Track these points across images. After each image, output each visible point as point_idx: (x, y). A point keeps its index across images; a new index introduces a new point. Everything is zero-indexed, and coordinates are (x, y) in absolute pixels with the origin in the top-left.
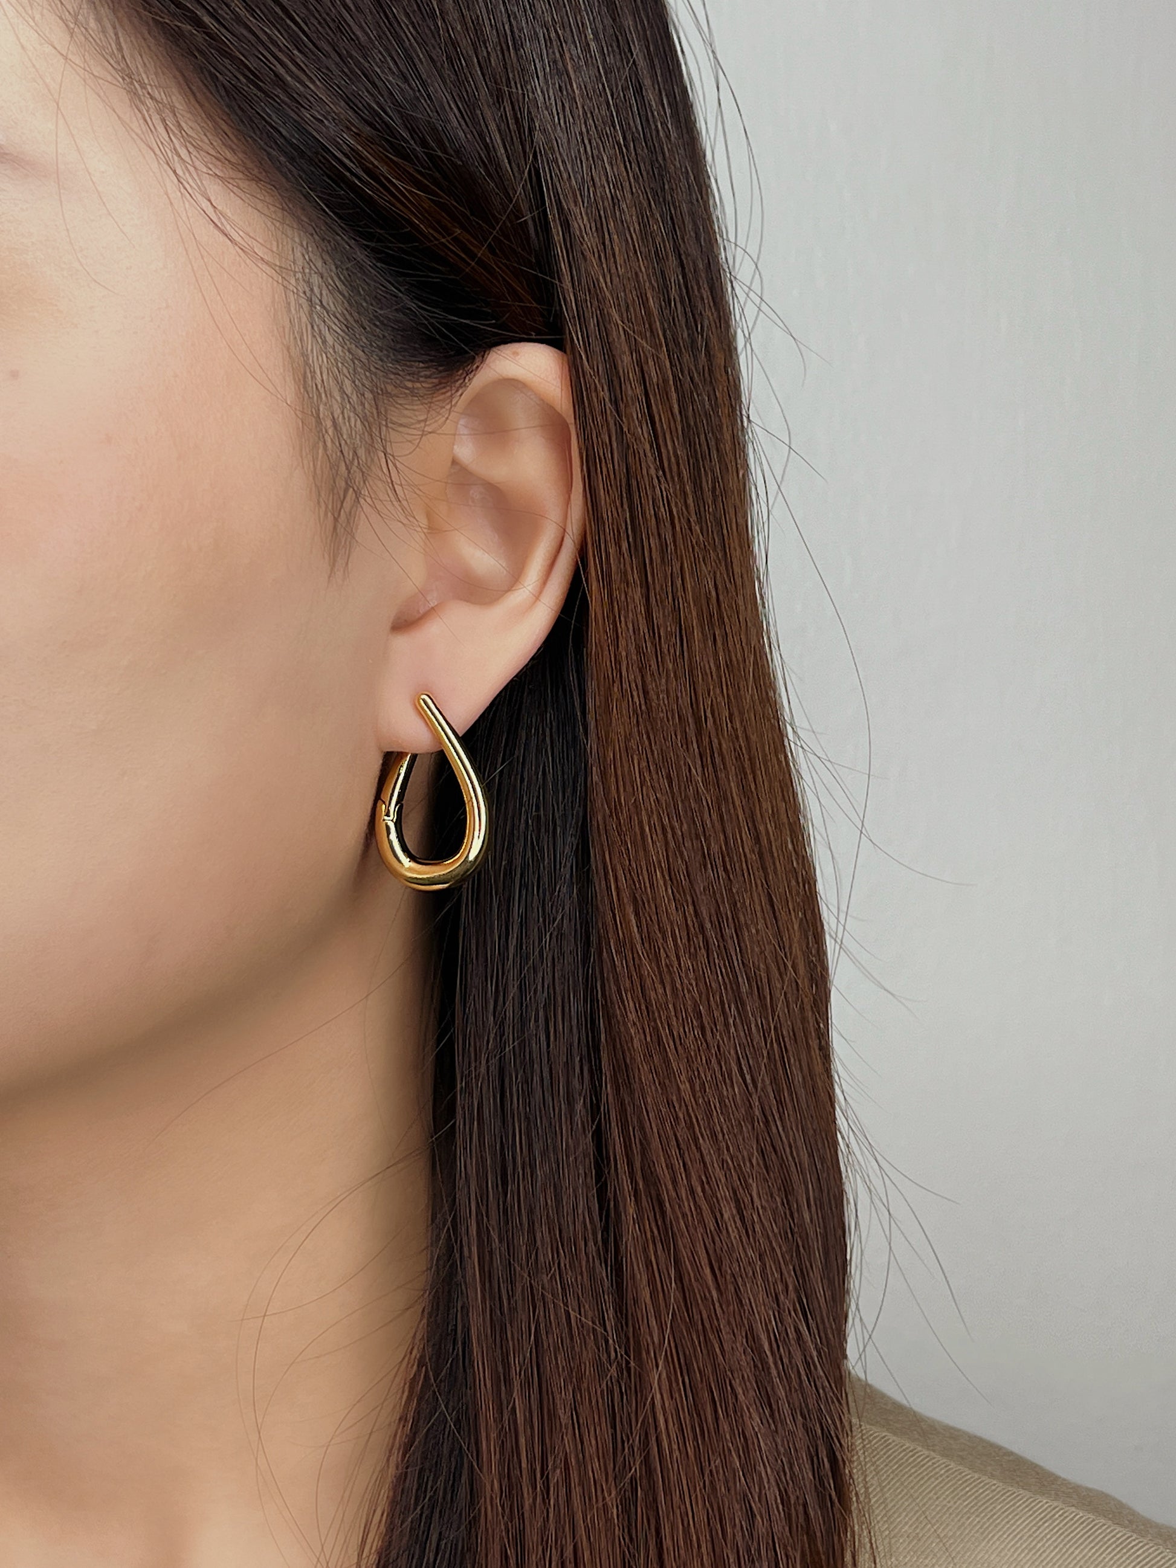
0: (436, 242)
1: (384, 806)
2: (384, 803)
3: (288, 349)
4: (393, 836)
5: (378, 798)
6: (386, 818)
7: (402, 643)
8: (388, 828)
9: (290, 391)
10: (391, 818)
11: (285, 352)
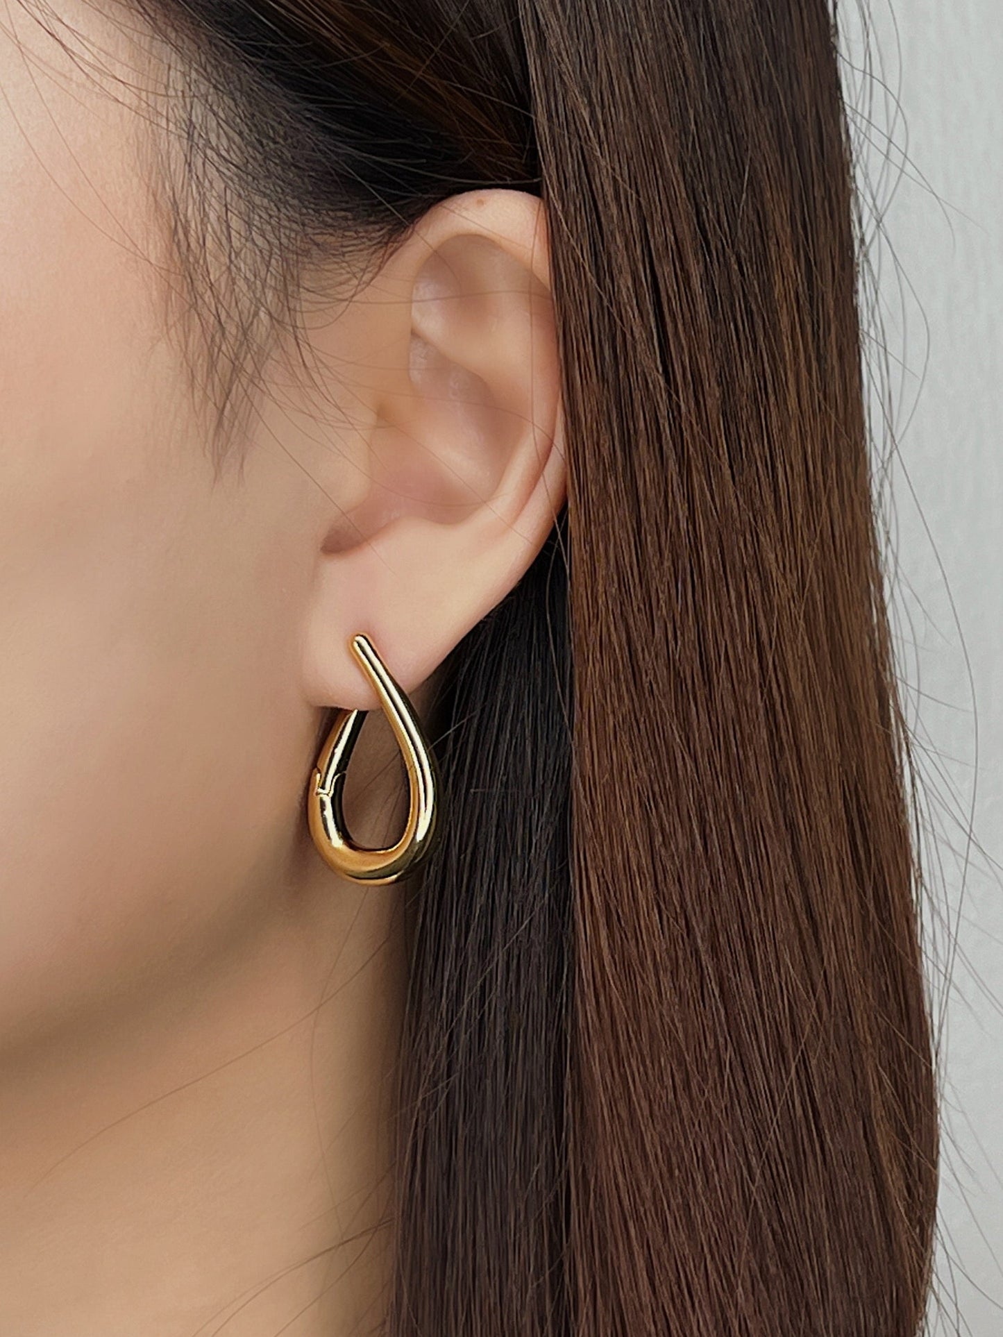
0: (355, 58)
1: (318, 775)
2: (320, 772)
3: (154, 195)
4: (329, 812)
5: (314, 766)
6: (320, 790)
7: (337, 570)
8: (323, 804)
9: (155, 248)
10: (326, 791)
11: (151, 198)
